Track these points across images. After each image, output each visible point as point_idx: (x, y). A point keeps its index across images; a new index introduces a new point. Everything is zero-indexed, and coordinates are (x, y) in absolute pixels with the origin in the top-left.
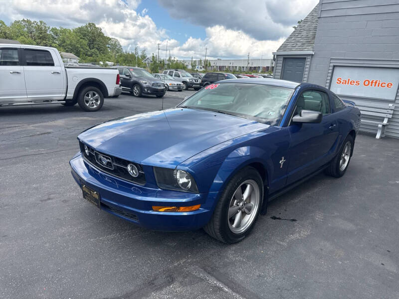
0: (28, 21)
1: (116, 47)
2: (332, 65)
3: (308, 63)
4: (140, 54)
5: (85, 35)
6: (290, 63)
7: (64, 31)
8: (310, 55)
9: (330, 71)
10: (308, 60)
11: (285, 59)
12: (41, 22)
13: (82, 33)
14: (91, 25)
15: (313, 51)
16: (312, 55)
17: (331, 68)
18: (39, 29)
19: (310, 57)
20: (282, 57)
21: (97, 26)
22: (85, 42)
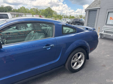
0: (34, 8)
1: (56, 13)
2: (108, 12)
3: (98, 12)
4: (62, 15)
5: (47, 11)
6: (91, 12)
7: (42, 10)
8: (98, 8)
9: (107, 14)
10: (98, 11)
11: (89, 11)
12: (37, 8)
13: (47, 10)
14: (49, 8)
15: (100, 7)
16: (100, 8)
17: (107, 13)
18: (36, 10)
19: (99, 9)
20: (88, 10)
21: (51, 8)
22: (47, 12)
